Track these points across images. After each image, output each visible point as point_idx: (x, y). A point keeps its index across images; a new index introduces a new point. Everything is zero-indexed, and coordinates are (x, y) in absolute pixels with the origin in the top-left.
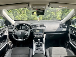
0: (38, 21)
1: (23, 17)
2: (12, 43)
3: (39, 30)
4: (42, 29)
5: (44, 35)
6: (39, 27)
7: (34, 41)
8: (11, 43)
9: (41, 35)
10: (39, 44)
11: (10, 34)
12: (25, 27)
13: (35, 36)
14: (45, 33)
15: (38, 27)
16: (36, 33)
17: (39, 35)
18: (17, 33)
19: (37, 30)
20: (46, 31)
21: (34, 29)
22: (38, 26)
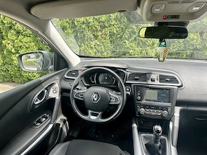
0: (161, 59)
1: (99, 48)
2: (67, 122)
3: (156, 91)
4: (166, 89)
5: (173, 111)
6: (157, 82)
7: (135, 126)
8: (64, 122)
9: (162, 108)
10: (156, 142)
11: (65, 94)
12: (108, 77)
13: (142, 110)
14: (179, 103)
15: (152, 80)
16: (144, 102)
17: (157, 108)
18: (85, 95)
19: (148, 91)
20: (181, 96)
21: (138, 87)
22: (153, 76)
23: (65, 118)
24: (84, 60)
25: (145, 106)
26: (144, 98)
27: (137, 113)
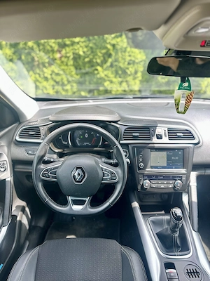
2: (27, 209)
3: (165, 153)
4: (179, 149)
6: (165, 140)
8: (23, 210)
12: (89, 134)
13: (147, 183)
15: (159, 137)
16: (149, 170)
18: (61, 173)
19: (153, 154)
23: (23, 203)
24: (45, 105)
25: (150, 177)
26: (149, 166)
27: (139, 187)
